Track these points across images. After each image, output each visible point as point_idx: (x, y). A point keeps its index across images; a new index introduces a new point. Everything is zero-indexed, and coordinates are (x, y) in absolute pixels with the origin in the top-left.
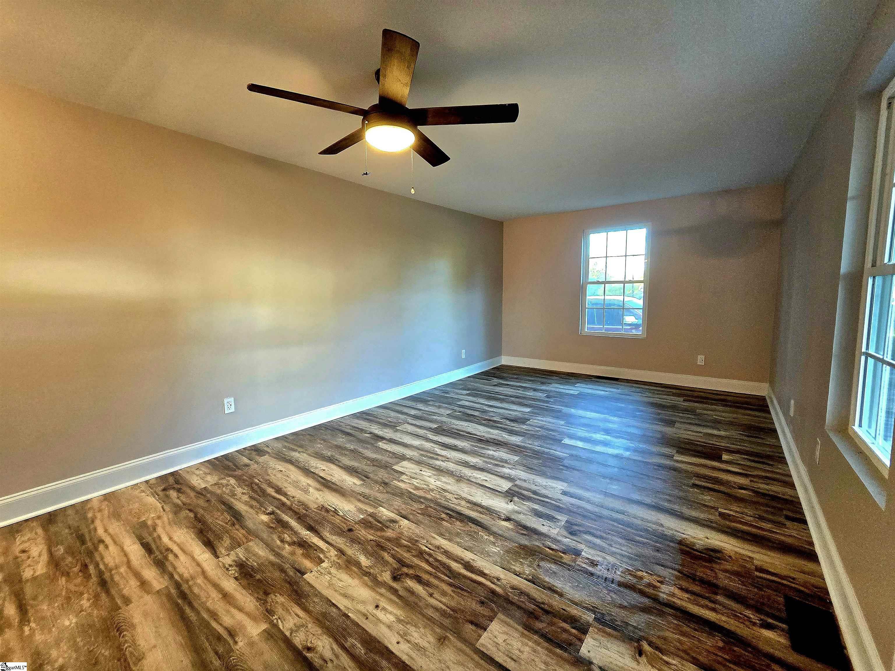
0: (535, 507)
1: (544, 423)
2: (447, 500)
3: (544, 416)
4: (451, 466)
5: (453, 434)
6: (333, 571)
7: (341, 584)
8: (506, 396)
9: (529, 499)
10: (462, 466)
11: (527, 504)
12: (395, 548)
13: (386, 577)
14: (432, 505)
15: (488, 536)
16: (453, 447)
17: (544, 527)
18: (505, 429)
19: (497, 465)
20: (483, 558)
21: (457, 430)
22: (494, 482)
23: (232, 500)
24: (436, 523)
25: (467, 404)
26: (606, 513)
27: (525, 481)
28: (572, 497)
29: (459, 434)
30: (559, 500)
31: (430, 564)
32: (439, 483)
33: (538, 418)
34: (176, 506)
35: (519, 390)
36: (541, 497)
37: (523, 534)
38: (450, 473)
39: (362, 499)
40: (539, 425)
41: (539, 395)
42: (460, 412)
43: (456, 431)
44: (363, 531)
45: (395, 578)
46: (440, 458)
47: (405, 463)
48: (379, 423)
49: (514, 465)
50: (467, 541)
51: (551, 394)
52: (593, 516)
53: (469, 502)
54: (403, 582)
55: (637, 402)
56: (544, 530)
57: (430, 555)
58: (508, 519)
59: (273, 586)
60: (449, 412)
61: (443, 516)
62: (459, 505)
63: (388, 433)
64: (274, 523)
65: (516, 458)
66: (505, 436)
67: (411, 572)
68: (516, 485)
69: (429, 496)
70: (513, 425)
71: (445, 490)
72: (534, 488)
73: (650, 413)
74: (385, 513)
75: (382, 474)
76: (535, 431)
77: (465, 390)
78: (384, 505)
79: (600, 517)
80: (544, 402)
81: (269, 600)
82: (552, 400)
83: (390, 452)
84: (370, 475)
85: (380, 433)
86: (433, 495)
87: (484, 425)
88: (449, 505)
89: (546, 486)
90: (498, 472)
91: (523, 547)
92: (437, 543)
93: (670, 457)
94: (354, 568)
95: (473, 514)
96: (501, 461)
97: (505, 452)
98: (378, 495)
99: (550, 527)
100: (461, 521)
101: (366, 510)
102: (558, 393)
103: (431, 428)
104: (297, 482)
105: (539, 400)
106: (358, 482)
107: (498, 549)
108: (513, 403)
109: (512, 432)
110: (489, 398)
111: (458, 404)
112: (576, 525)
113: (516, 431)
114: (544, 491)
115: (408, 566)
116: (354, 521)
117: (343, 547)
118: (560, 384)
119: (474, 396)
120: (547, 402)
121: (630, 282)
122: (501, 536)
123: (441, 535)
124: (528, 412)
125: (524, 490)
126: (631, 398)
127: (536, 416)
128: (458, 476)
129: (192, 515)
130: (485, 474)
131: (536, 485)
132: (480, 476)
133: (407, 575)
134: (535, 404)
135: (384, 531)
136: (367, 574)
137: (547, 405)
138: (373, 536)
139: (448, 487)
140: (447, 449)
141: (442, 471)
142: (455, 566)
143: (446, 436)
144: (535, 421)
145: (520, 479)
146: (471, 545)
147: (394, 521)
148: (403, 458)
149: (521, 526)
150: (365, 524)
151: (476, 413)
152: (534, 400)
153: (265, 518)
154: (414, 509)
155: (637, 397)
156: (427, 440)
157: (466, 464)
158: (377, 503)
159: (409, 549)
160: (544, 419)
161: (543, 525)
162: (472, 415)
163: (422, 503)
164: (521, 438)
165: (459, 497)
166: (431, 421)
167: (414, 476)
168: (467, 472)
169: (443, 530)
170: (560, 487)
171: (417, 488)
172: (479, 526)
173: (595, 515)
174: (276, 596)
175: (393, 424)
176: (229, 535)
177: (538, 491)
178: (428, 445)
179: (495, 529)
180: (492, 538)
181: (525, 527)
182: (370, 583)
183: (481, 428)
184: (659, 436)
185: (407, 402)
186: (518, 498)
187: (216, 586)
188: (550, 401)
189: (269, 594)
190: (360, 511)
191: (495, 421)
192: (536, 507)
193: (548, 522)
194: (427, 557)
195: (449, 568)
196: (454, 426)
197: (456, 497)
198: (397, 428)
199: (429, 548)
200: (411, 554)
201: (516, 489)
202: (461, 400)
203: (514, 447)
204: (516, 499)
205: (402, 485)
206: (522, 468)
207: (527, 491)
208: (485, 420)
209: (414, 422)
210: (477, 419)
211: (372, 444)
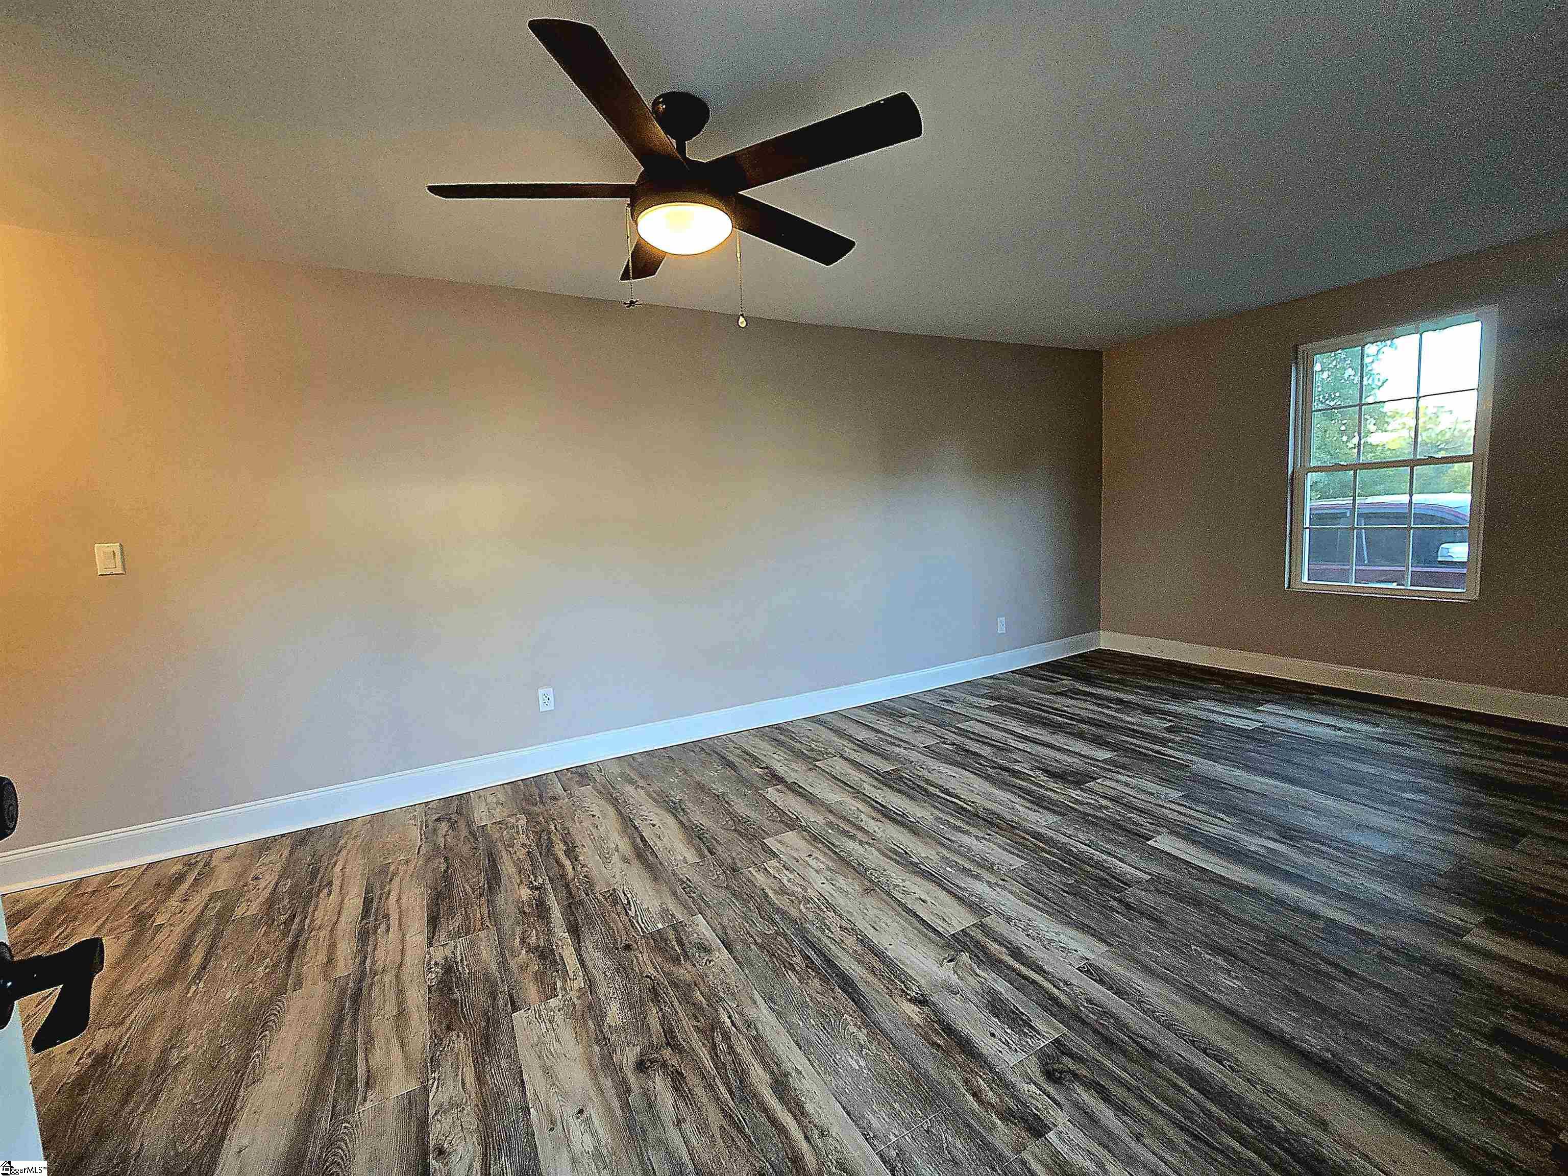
0: (998, 988)
1: (1127, 790)
2: (824, 927)
3: (1138, 774)
4: (872, 858)
5: (913, 789)
6: (559, 1017)
7: (555, 1047)
8: (1071, 719)
9: (995, 963)
10: (891, 859)
11: (983, 974)
12: (676, 1004)
13: (628, 1056)
14: (789, 932)
15: (860, 1028)
16: (899, 818)
17: (991, 1041)
18: (1029, 793)
19: (965, 870)
20: (819, 1074)
21: (927, 781)
22: (938, 909)
23: (504, 853)
24: (775, 970)
25: (978, 728)
26: (1169, 1043)
27: (1009, 919)
28: (1101, 982)
29: (925, 790)
30: (1066, 983)
31: (715, 1057)
32: (828, 887)
33: (1120, 777)
34: (436, 848)
35: (1109, 707)
36: (1022, 964)
37: (934, 1044)
38: (859, 870)
39: (680, 890)
40: (1112, 793)
41: (1156, 724)
42: (953, 744)
43: (923, 784)
44: (645, 955)
45: (641, 1066)
46: (860, 835)
47: (791, 837)
48: (791, 749)
49: (1002, 879)
50: (810, 1028)
51: (1184, 723)
52: (1132, 1048)
53: (863, 941)
54: (649, 1077)
55: (1419, 765)
56: (987, 1045)
57: (726, 1037)
58: (921, 1001)
59: (464, 1018)
60: (931, 742)
61: (798, 959)
62: (840, 943)
63: (794, 772)
64: (530, 906)
65: (1018, 863)
66: (1021, 809)
67: (674, 1061)
68: (982, 926)
69: (794, 913)
70: (1052, 785)
71: (831, 907)
72: (1020, 939)
73: (1452, 802)
74: (702, 928)
75: (738, 850)
76: (1094, 807)
77: (992, 698)
78: (708, 912)
79: (1150, 1054)
80: (1155, 739)
81: (446, 1042)
82: (1178, 739)
83: (777, 809)
84: (719, 848)
85: (780, 768)
86: (804, 910)
87: (988, 778)
88: (819, 939)
89: (1051, 941)
90: (960, 888)
91: (917, 1076)
92: (752, 1013)
93: (1453, 934)
94: (590, 1022)
95: (855, 970)
96: (979, 865)
97: (999, 846)
98: (709, 889)
99: (1007, 1044)
100: (825, 980)
101: (673, 916)
102: (1203, 723)
103: (877, 772)
104: (603, 841)
105: (1145, 736)
106: (691, 856)
107: (863, 1064)
108: (1081, 736)
109: (1040, 802)
110: (1031, 721)
111: (958, 728)
112: (1072, 1055)
113: (1051, 801)
114: (1038, 953)
115: (677, 1048)
116: (644, 932)
117: (598, 976)
118: (1220, 701)
119: (1002, 714)
120: (1163, 742)
121: (1431, 461)
122: (886, 1035)
123: (770, 999)
124: (1105, 761)
125: (996, 940)
126: (1408, 753)
127: (1118, 773)
128: (871, 881)
129: (443, 867)
130: (930, 886)
131: (1028, 935)
132: (918, 888)
133: (664, 1065)
134: (1132, 744)
135: (679, 964)
136: (602, 1040)
137: (1157, 748)
138: (655, 968)
139: (840, 901)
140: (883, 819)
141: (848, 864)
142: (759, 1077)
143: (899, 791)
144: (1108, 783)
145: (999, 914)
146: (814, 1038)
147: (707, 950)
148: (792, 824)
149: (940, 1022)
150: (658, 941)
151: (986, 751)
152: (1134, 733)
153: (525, 893)
154: (753, 931)
155: (1426, 752)
156: (857, 793)
157: (903, 859)
158: (699, 905)
159: (696, 1011)
160: (1134, 781)
161: (993, 1035)
162: (975, 754)
163: (774, 923)
164: (1052, 819)
165: (849, 926)
166: (885, 757)
167: (791, 863)
168: (896, 875)
169: (778, 991)
170: (1083, 951)
171: (783, 891)
172: (853, 1000)
173: (1138, 1043)
174: (458, 1036)
175: (814, 755)
176: (466, 912)
177: (1025, 950)
178: (852, 805)
179: (881, 1015)
180: (862, 1036)
181: (949, 1030)
182: (596, 1061)
183: (978, 783)
184: (1445, 866)
185: (866, 714)
186: (974, 956)
187: (400, 992)
188: (1173, 741)
189: (452, 1030)
190: (665, 913)
191: (1014, 773)
192: (1002, 987)
193: (1009, 1031)
194: (718, 1038)
195: (742, 1075)
196: (926, 774)
197: (844, 924)
198: (817, 763)
199: (732, 1022)
200: (695, 1024)
201: (978, 935)
202: (967, 718)
203: (1027, 837)
204: (965, 957)
205: (760, 879)
206: (1017, 887)
207: (1000, 944)
208: (994, 768)
209: (854, 756)
210: (980, 764)
211: (757, 789)
